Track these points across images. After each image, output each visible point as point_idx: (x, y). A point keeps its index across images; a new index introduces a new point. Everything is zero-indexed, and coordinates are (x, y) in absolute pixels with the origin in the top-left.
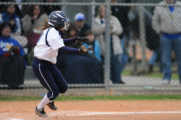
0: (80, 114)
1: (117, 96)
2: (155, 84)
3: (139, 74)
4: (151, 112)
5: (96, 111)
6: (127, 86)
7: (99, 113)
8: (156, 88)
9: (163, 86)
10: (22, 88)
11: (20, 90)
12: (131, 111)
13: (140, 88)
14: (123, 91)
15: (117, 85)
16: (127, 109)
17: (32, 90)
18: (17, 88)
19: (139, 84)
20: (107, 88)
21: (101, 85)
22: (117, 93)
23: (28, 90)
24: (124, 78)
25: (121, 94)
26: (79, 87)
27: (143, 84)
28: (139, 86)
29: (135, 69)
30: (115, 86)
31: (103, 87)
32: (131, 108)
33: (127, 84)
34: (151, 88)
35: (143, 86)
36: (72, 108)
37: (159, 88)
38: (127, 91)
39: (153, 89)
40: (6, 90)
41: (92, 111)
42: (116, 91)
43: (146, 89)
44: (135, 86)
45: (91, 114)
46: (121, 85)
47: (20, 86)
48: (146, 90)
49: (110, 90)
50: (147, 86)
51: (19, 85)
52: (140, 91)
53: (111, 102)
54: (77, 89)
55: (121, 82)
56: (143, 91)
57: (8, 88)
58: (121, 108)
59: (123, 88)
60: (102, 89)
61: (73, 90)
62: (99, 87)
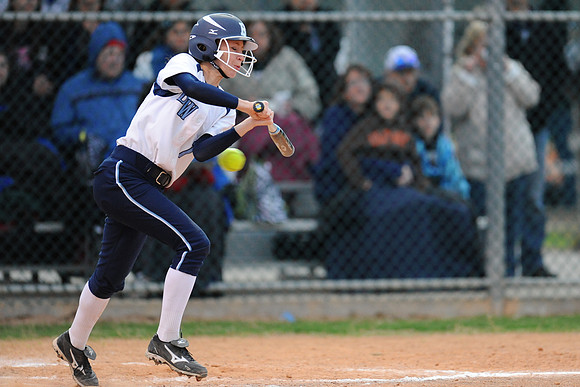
0: (407, 379)
1: (528, 317)
5: (458, 367)
6: (562, 285)
7: (467, 373)
10: (217, 295)
11: (211, 302)
14: (550, 300)
15: (529, 280)
16: (559, 361)
17: (252, 300)
18: (204, 295)
20: (496, 292)
21: (476, 282)
22: (530, 309)
23: (238, 300)
24: (551, 260)
25: (543, 310)
26: (403, 291)
30: (522, 286)
31: (483, 289)
32: (574, 358)
33: (563, 277)
36: (379, 359)
38: (562, 300)
41: (446, 368)
42: (525, 300)
45: (443, 377)
46: (541, 281)
49: (507, 300)
51: (208, 284)
53: (507, 338)
54: (397, 297)
55: (542, 273)
58: (541, 358)
59: (549, 292)
60: (481, 295)
61: (384, 298)
62: (469, 289)
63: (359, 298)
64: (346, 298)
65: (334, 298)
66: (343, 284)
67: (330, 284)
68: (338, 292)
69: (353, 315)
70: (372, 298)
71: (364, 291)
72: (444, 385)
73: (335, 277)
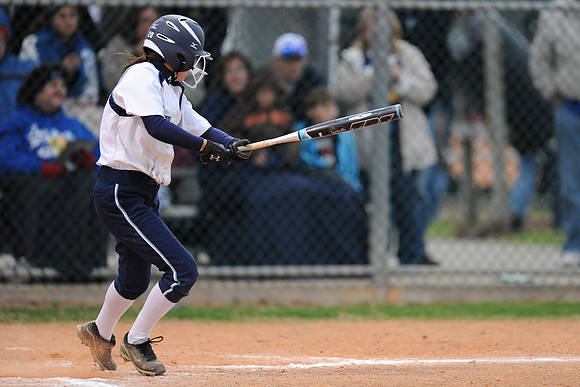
0: (292, 366)
1: (411, 305)
2: (536, 266)
3: (483, 234)
4: (523, 360)
5: (343, 354)
6: (445, 273)
7: (352, 361)
8: (538, 281)
9: (562, 274)
11: (94, 287)
12: (458, 354)
13: (486, 281)
14: (433, 288)
15: (412, 268)
16: (445, 348)
18: (86, 280)
19: (484, 266)
20: (379, 279)
21: (359, 269)
22: (413, 297)
24: (436, 246)
25: (426, 298)
26: (287, 277)
27: (497, 266)
28: (485, 273)
29: (472, 217)
30: (406, 274)
31: (366, 276)
32: (458, 346)
33: (446, 265)
34: (522, 279)
35: (497, 274)
36: (264, 345)
37: (550, 281)
38: (445, 289)
39: (530, 282)
40: (51, 288)
41: (331, 355)
42: (409, 288)
43: (505, 283)
44: (471, 273)
45: (328, 365)
46: (425, 269)
47: (96, 272)
48: (506, 287)
49: (390, 288)
50: (511, 272)
51: (90, 270)
52: (487, 289)
53: (391, 326)
54: (280, 284)
56: (499, 289)
57: (56, 281)
58: (425, 346)
59: (432, 281)
60: (363, 283)
61: (267, 285)
62: (353, 276)
63: (242, 285)
64: (230, 285)
65: (217, 285)
66: (227, 270)
67: (214, 270)
68: (222, 278)
69: (236, 302)
70: (256, 285)
71: (247, 278)
72: (328, 372)
73: (219, 264)
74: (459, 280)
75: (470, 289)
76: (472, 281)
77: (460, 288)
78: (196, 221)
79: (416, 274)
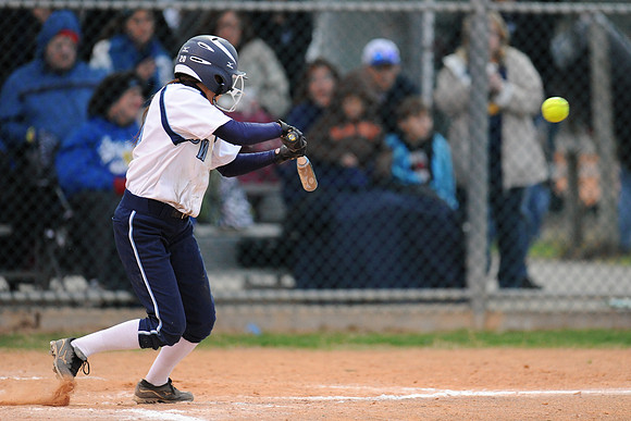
0: (384, 397)
1: (512, 332)
3: (589, 256)
5: (438, 384)
6: (548, 297)
7: (448, 392)
12: (563, 387)
13: (593, 306)
14: (535, 314)
15: (513, 292)
16: (548, 379)
19: (591, 289)
20: (477, 304)
21: (455, 293)
22: (514, 323)
24: (537, 269)
25: (528, 325)
26: (377, 302)
27: (604, 290)
28: (591, 297)
29: (578, 237)
30: (506, 298)
31: (463, 301)
32: (563, 376)
33: (549, 289)
35: (605, 298)
36: (353, 375)
38: (549, 314)
40: (125, 313)
41: (425, 386)
42: (508, 314)
43: (614, 308)
44: (577, 297)
45: (423, 396)
46: (526, 293)
48: (614, 313)
49: (489, 313)
50: (620, 297)
52: (593, 315)
53: (490, 354)
54: (371, 309)
55: (527, 284)
56: (607, 314)
57: (130, 305)
58: (526, 377)
59: (535, 305)
60: (461, 308)
61: (357, 310)
62: (448, 301)
63: (329, 310)
64: (317, 310)
65: (303, 310)
66: (313, 294)
67: (299, 294)
68: (308, 302)
69: (323, 328)
70: (344, 309)
71: (335, 302)
72: (423, 403)
73: (305, 287)
74: (563, 305)
75: (576, 314)
76: (578, 306)
77: (565, 313)
78: (280, 241)
79: (518, 299)
